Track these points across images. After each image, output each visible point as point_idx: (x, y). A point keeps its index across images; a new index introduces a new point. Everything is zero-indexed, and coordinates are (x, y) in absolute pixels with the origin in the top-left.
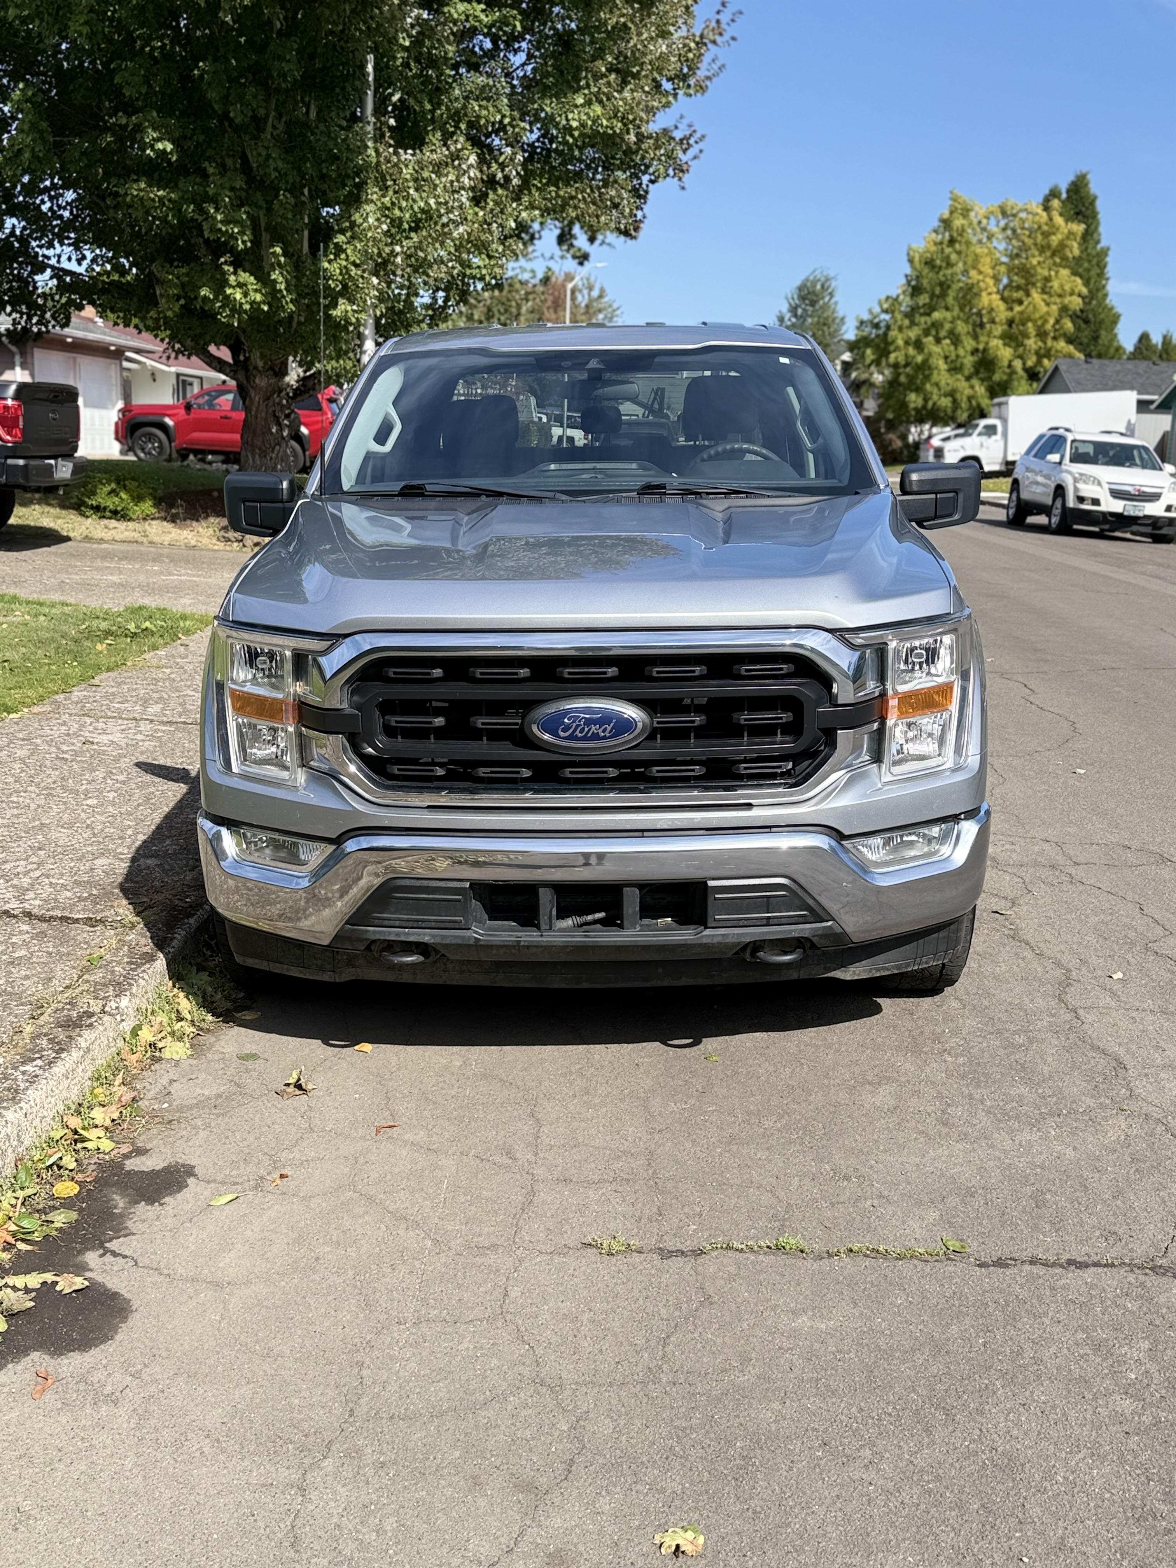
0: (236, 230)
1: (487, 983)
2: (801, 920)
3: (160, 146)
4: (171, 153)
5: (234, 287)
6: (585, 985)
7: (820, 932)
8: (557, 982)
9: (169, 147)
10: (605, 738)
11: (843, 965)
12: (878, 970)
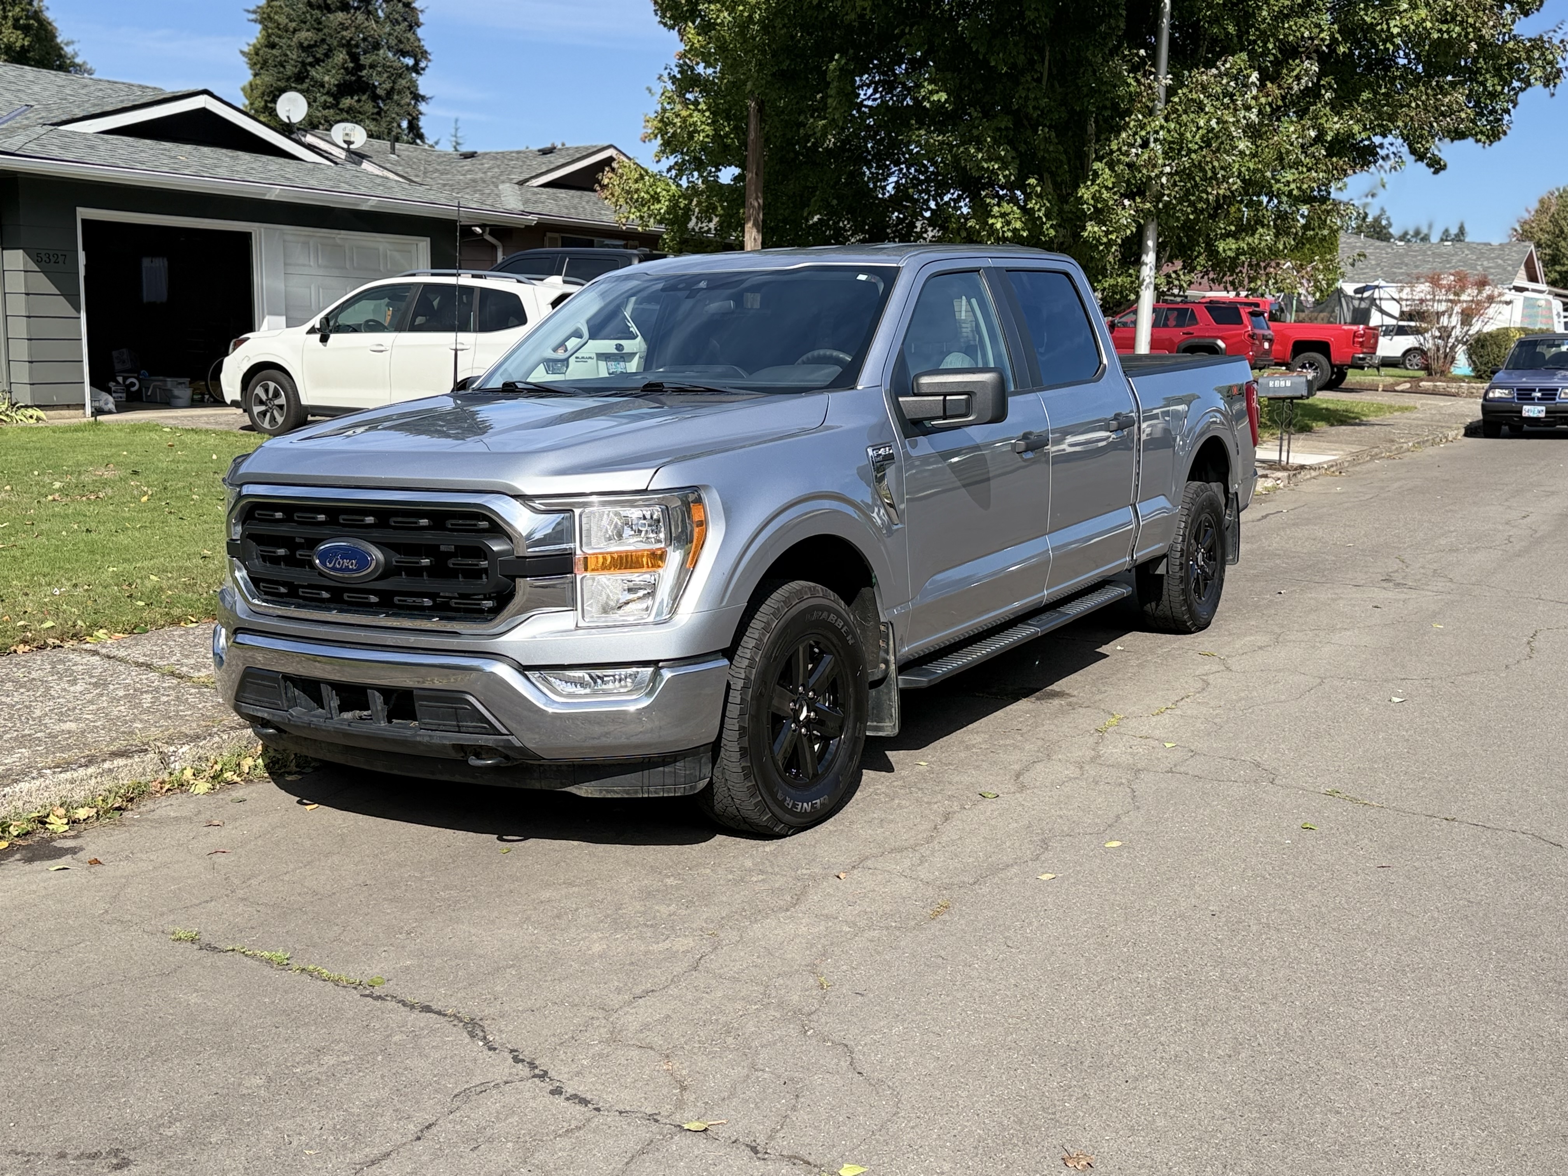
0: (996, 167)
1: (342, 762)
2: (484, 731)
3: (935, 98)
4: (946, 101)
5: (996, 217)
6: (395, 772)
7: (502, 744)
8: (379, 767)
9: (943, 96)
10: (352, 570)
11: (574, 783)
12: (608, 792)
